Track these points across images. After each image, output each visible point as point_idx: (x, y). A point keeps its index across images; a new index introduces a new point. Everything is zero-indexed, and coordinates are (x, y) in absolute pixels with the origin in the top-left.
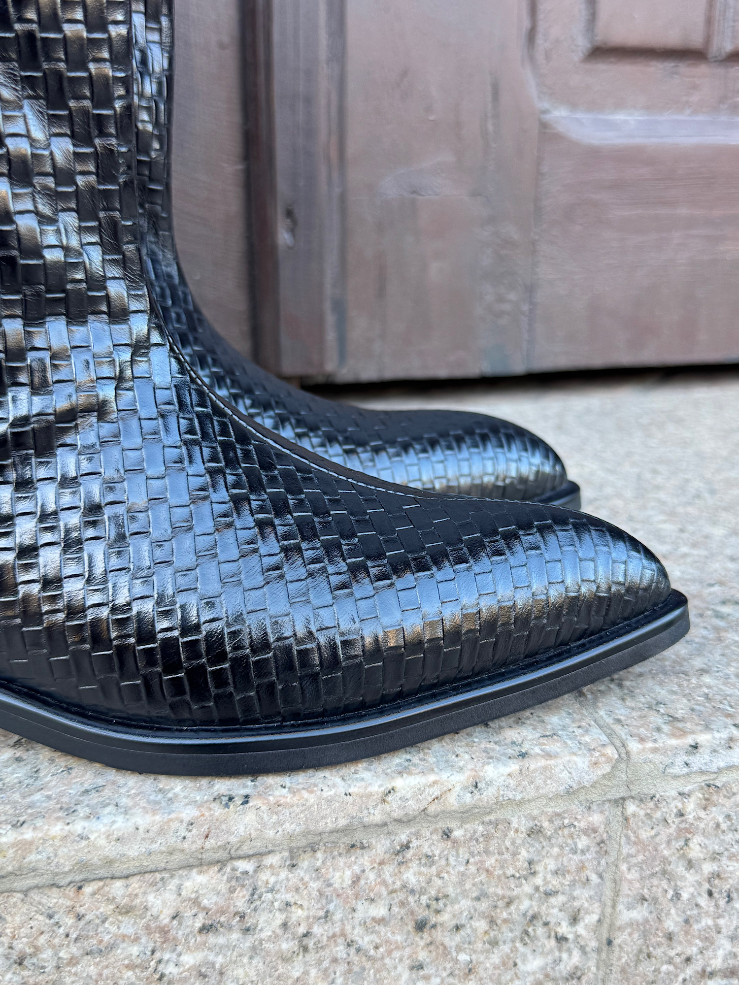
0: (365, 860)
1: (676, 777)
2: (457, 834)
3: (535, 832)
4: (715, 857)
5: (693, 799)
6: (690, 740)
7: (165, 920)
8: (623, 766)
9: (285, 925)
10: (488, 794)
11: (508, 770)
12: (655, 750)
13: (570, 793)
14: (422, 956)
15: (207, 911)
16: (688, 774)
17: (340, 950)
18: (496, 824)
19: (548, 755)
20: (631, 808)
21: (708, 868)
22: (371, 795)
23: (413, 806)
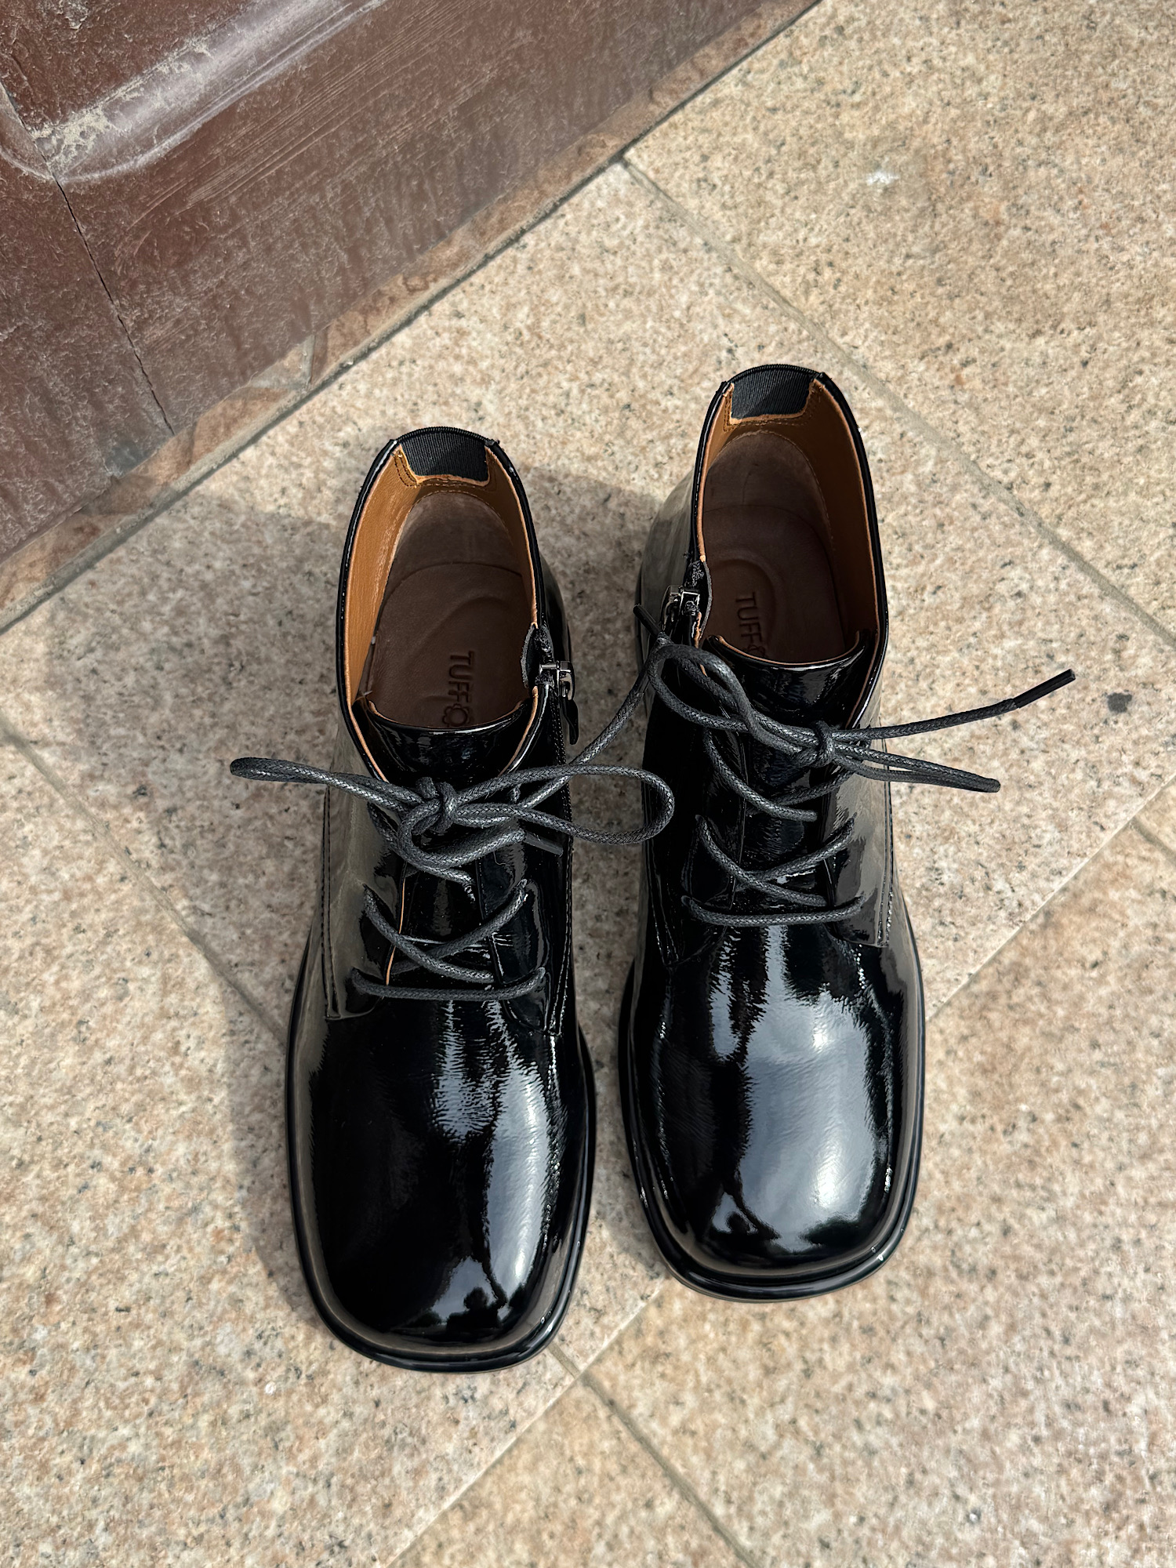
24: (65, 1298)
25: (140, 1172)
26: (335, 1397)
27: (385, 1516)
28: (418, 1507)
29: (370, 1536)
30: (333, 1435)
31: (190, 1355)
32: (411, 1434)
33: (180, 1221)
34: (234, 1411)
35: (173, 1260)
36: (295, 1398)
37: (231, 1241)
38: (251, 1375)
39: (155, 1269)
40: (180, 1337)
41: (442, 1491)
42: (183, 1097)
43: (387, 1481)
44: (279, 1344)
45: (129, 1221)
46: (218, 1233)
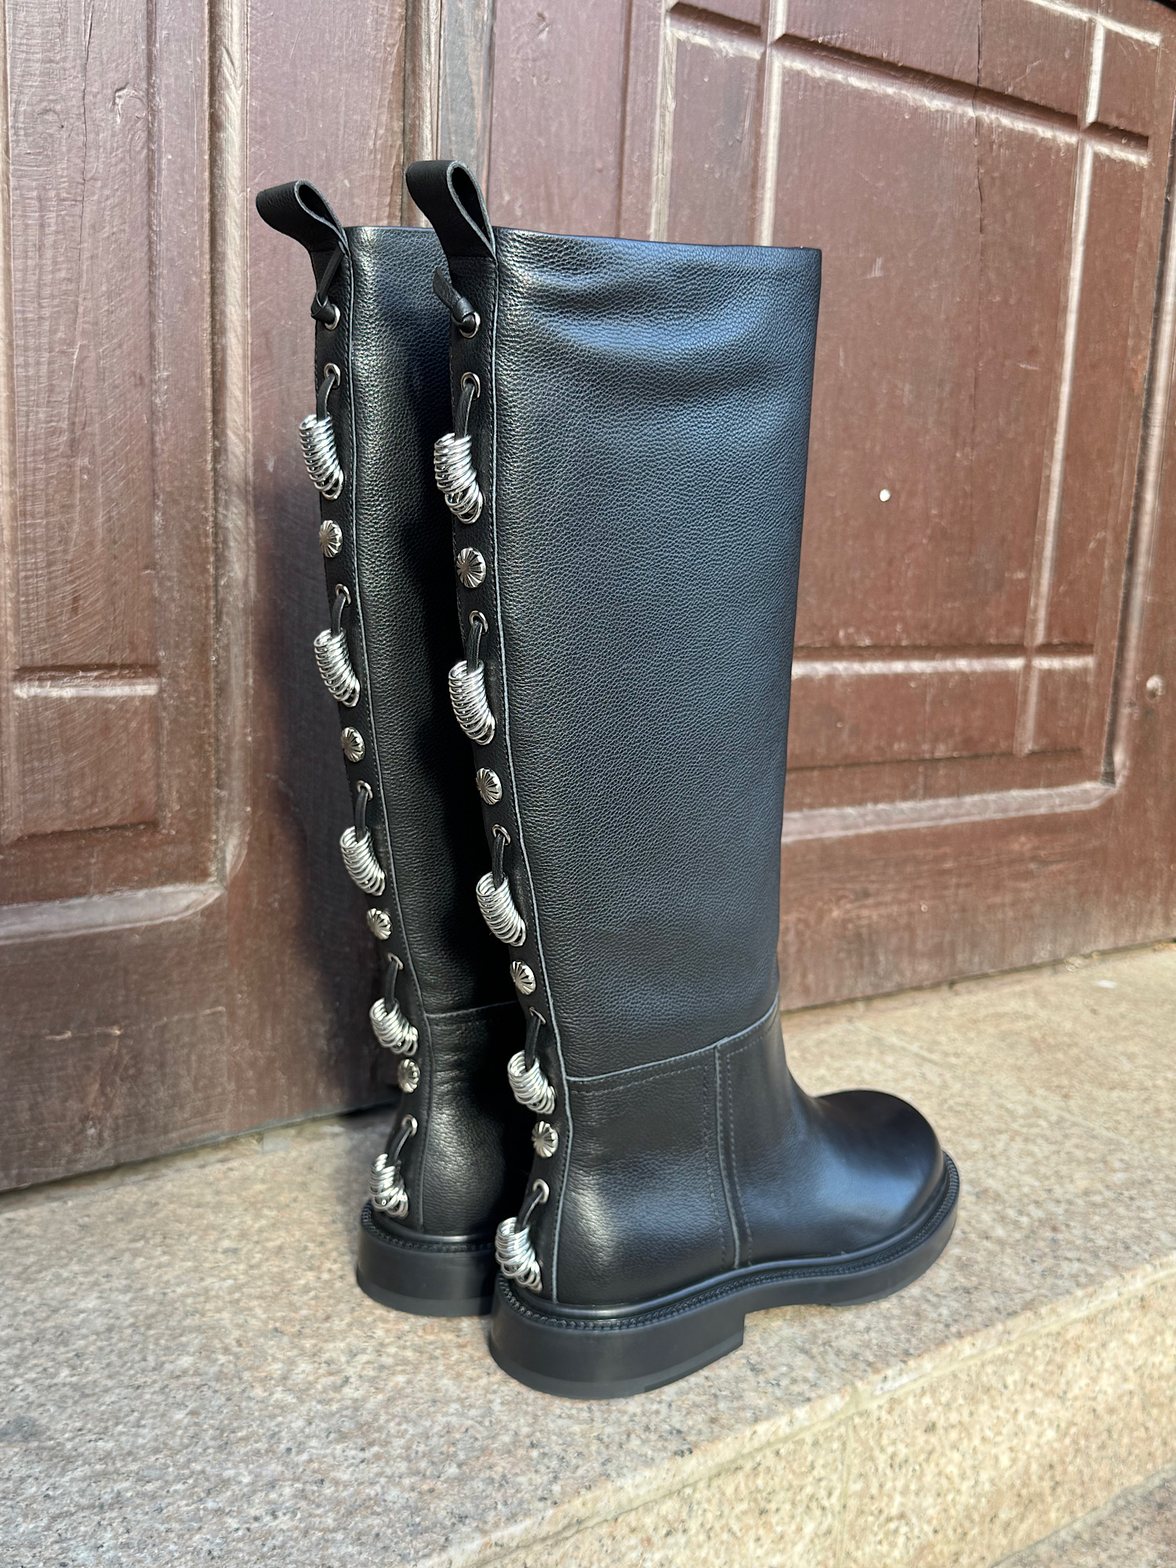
0: (740, 1476)
2: (783, 1451)
3: (816, 1443)
4: (894, 1443)
5: (885, 1408)
7: (651, 1531)
9: (702, 1525)
13: (831, 1416)
14: (761, 1532)
15: (669, 1522)
16: (883, 1394)
17: (725, 1536)
18: (799, 1442)
19: (821, 1397)
20: (857, 1420)
21: (890, 1450)
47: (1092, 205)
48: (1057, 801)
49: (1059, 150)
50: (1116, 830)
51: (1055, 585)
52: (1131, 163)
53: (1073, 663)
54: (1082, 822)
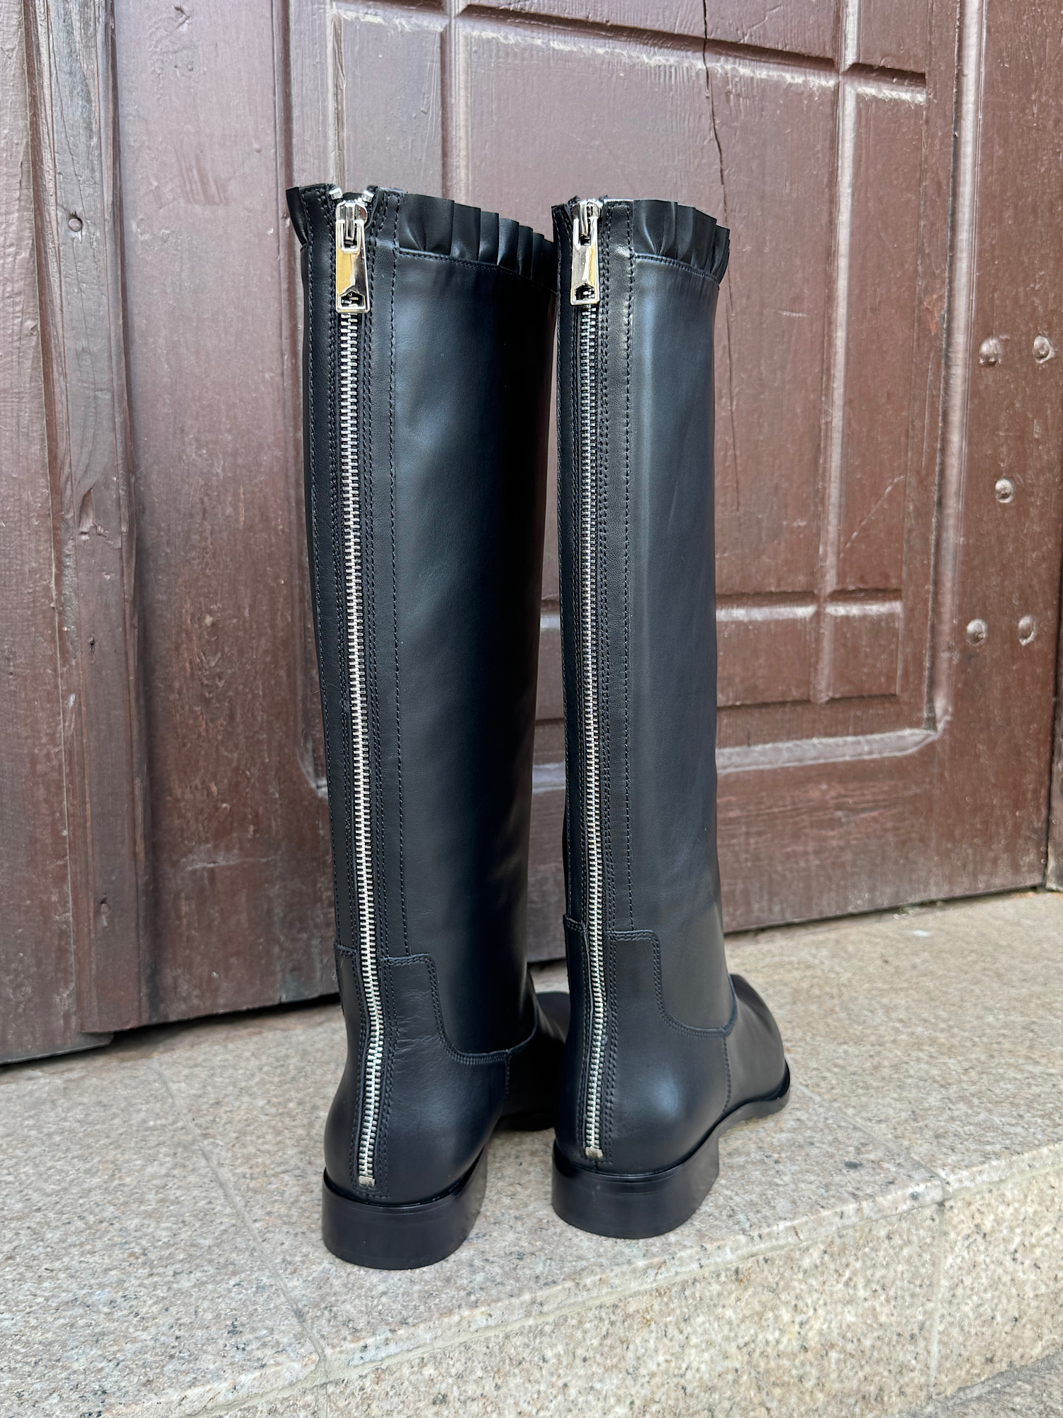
1: (356, 1367)
5: (369, 1378)
6: (362, 1343)
8: (322, 1364)
10: (242, 1393)
11: (253, 1376)
12: (341, 1352)
13: (291, 1385)
16: (364, 1364)
18: (248, 1409)
19: (277, 1364)
20: (331, 1389)
22: (172, 1402)
23: (198, 1406)
24: (18, 1260)
25: (105, 1224)
26: (153, 1330)
27: (144, 1385)
28: (170, 1387)
29: (127, 1392)
30: (138, 1345)
31: (74, 1295)
32: (190, 1356)
33: (114, 1245)
34: (81, 1322)
35: (97, 1258)
36: (126, 1324)
37: (137, 1258)
38: (106, 1310)
39: (82, 1259)
40: (74, 1286)
41: (192, 1384)
42: (153, 1203)
43: (158, 1370)
44: (134, 1303)
45: (83, 1240)
46: (132, 1254)
47: (858, 146)
48: (866, 748)
49: (811, 95)
50: (942, 775)
51: (845, 531)
52: (904, 102)
53: (875, 609)
54: (898, 768)
